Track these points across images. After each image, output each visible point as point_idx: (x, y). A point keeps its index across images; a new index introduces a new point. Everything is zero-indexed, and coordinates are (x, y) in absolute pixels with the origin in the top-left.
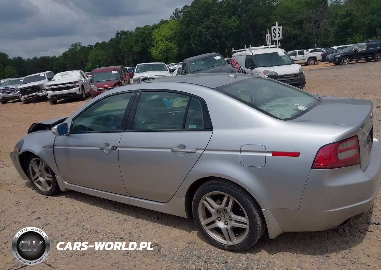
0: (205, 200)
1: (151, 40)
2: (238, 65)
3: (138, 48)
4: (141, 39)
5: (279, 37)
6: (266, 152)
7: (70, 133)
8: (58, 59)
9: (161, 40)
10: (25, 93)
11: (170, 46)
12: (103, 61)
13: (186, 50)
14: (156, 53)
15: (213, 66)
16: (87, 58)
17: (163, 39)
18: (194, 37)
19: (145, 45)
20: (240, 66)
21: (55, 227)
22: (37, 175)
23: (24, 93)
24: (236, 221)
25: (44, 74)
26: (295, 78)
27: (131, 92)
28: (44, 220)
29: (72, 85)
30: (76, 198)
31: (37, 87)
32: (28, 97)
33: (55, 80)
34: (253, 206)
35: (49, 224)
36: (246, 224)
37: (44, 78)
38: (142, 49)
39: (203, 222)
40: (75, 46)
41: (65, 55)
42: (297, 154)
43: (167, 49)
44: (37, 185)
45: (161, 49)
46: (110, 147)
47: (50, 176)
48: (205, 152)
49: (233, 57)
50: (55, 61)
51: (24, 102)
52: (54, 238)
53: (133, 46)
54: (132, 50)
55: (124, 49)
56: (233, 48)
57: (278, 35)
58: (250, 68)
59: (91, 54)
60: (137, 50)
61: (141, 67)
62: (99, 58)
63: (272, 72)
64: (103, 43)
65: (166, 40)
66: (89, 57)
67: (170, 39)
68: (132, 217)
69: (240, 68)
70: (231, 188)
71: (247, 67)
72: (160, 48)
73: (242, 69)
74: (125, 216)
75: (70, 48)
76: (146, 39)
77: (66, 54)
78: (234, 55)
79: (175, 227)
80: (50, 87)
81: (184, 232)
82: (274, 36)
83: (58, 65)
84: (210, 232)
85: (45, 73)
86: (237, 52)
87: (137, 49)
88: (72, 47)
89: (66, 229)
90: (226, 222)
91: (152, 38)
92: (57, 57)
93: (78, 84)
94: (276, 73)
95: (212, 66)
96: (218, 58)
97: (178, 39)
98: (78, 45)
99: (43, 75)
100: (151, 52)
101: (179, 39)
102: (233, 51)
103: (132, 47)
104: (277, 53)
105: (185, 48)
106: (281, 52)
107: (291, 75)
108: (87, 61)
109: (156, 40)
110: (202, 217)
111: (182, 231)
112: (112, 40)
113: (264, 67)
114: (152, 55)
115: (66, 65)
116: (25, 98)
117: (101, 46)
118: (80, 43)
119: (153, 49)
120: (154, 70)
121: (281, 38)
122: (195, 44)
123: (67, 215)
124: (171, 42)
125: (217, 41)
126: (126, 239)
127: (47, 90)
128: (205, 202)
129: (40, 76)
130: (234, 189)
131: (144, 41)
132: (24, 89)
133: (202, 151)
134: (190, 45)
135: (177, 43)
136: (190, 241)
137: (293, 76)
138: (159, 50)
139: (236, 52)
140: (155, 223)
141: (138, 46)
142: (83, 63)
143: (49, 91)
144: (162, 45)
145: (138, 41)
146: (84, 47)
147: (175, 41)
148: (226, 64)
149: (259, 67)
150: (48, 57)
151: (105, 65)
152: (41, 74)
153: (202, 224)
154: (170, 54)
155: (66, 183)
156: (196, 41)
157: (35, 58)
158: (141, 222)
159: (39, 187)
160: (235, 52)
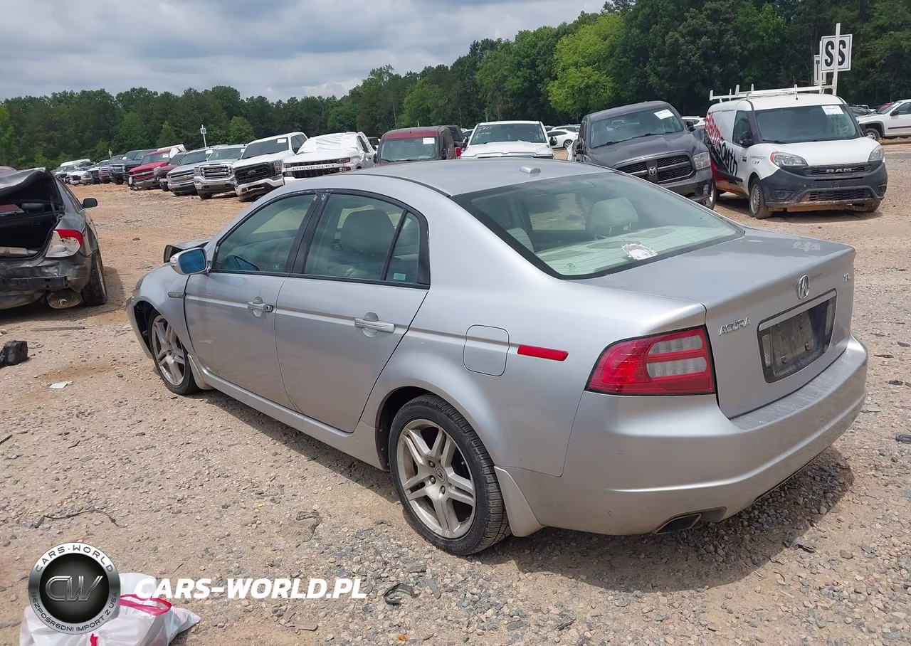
0: (408, 436)
1: (550, 63)
2: (719, 134)
3: (518, 81)
4: (528, 60)
5: (840, 63)
6: (509, 345)
7: (210, 271)
8: (340, 103)
9: (576, 65)
10: (245, 178)
11: (595, 78)
12: (434, 112)
13: (634, 91)
14: (560, 94)
15: (649, 135)
16: (400, 103)
17: (581, 60)
18: (657, 59)
19: (534, 75)
20: (722, 138)
21: (161, 454)
22: (163, 350)
23: (242, 179)
24: (459, 489)
25: (287, 138)
26: (854, 175)
27: (313, 192)
28: (149, 440)
29: (336, 165)
30: (223, 407)
31: (268, 167)
32: (250, 188)
33: (303, 153)
34: (482, 458)
35: (152, 447)
36: (470, 495)
37: (284, 147)
38: (526, 84)
39: (406, 483)
40: (379, 73)
41: (354, 93)
42: (561, 356)
43: (588, 86)
44: (164, 370)
45: (573, 87)
46: (262, 305)
47: (182, 355)
48: (410, 334)
49: (709, 114)
50: (332, 107)
51: (242, 198)
52: (147, 475)
53: (507, 76)
54: (504, 87)
55: (487, 83)
56: (712, 92)
57: (837, 58)
58: (741, 144)
59: (410, 93)
60: (515, 87)
61: (485, 131)
62: (429, 103)
63: (792, 159)
64: (439, 67)
65: (588, 64)
66: (405, 101)
67: (595, 62)
68: (303, 456)
69: (722, 143)
70: (448, 415)
71: (736, 142)
72: (570, 83)
73: (724, 145)
74: (293, 453)
75: (366, 79)
76: (538, 61)
77: (358, 93)
78: (713, 108)
79: (371, 487)
80: (291, 169)
81: (383, 500)
82: (826, 61)
83: (338, 118)
84: (417, 504)
85: (289, 135)
86: (721, 101)
87: (513, 84)
88: (371, 77)
89: (177, 461)
90: (443, 489)
91: (553, 57)
92: (338, 98)
93: (348, 165)
94: (803, 161)
95: (647, 135)
96: (664, 114)
97: (617, 63)
98: (384, 73)
99: (285, 141)
100: (548, 92)
101: (620, 62)
102: (712, 98)
103: (505, 78)
104: (820, 107)
105: (633, 85)
106: (832, 105)
107: (843, 167)
108: (400, 111)
109: (562, 64)
110: (404, 472)
111: (380, 497)
112: (460, 62)
113: (777, 142)
114: (550, 101)
115: (354, 117)
116: (244, 190)
117: (435, 75)
118: (389, 67)
119: (553, 86)
120: (515, 138)
121: (847, 66)
122: (657, 74)
123: (191, 436)
124: (598, 69)
125: (716, 68)
126: (267, 496)
127: (285, 174)
128: (409, 440)
129: (279, 141)
130: (452, 419)
131: (533, 66)
132: (243, 170)
133: (402, 331)
134: (646, 77)
135: (614, 71)
136: (378, 519)
137: (850, 169)
138: (566, 89)
139: (719, 102)
140: (339, 475)
141: (518, 77)
142: (390, 113)
143: (288, 176)
144: (576, 75)
145: (519, 65)
146: (397, 77)
147: (609, 67)
148: (683, 130)
149: (765, 141)
150: (320, 97)
151: (440, 121)
152: (281, 139)
153: (403, 485)
154: (592, 98)
155: (205, 371)
156: (660, 69)
157: (293, 99)
158: (316, 466)
159: (167, 375)
160: (717, 101)
